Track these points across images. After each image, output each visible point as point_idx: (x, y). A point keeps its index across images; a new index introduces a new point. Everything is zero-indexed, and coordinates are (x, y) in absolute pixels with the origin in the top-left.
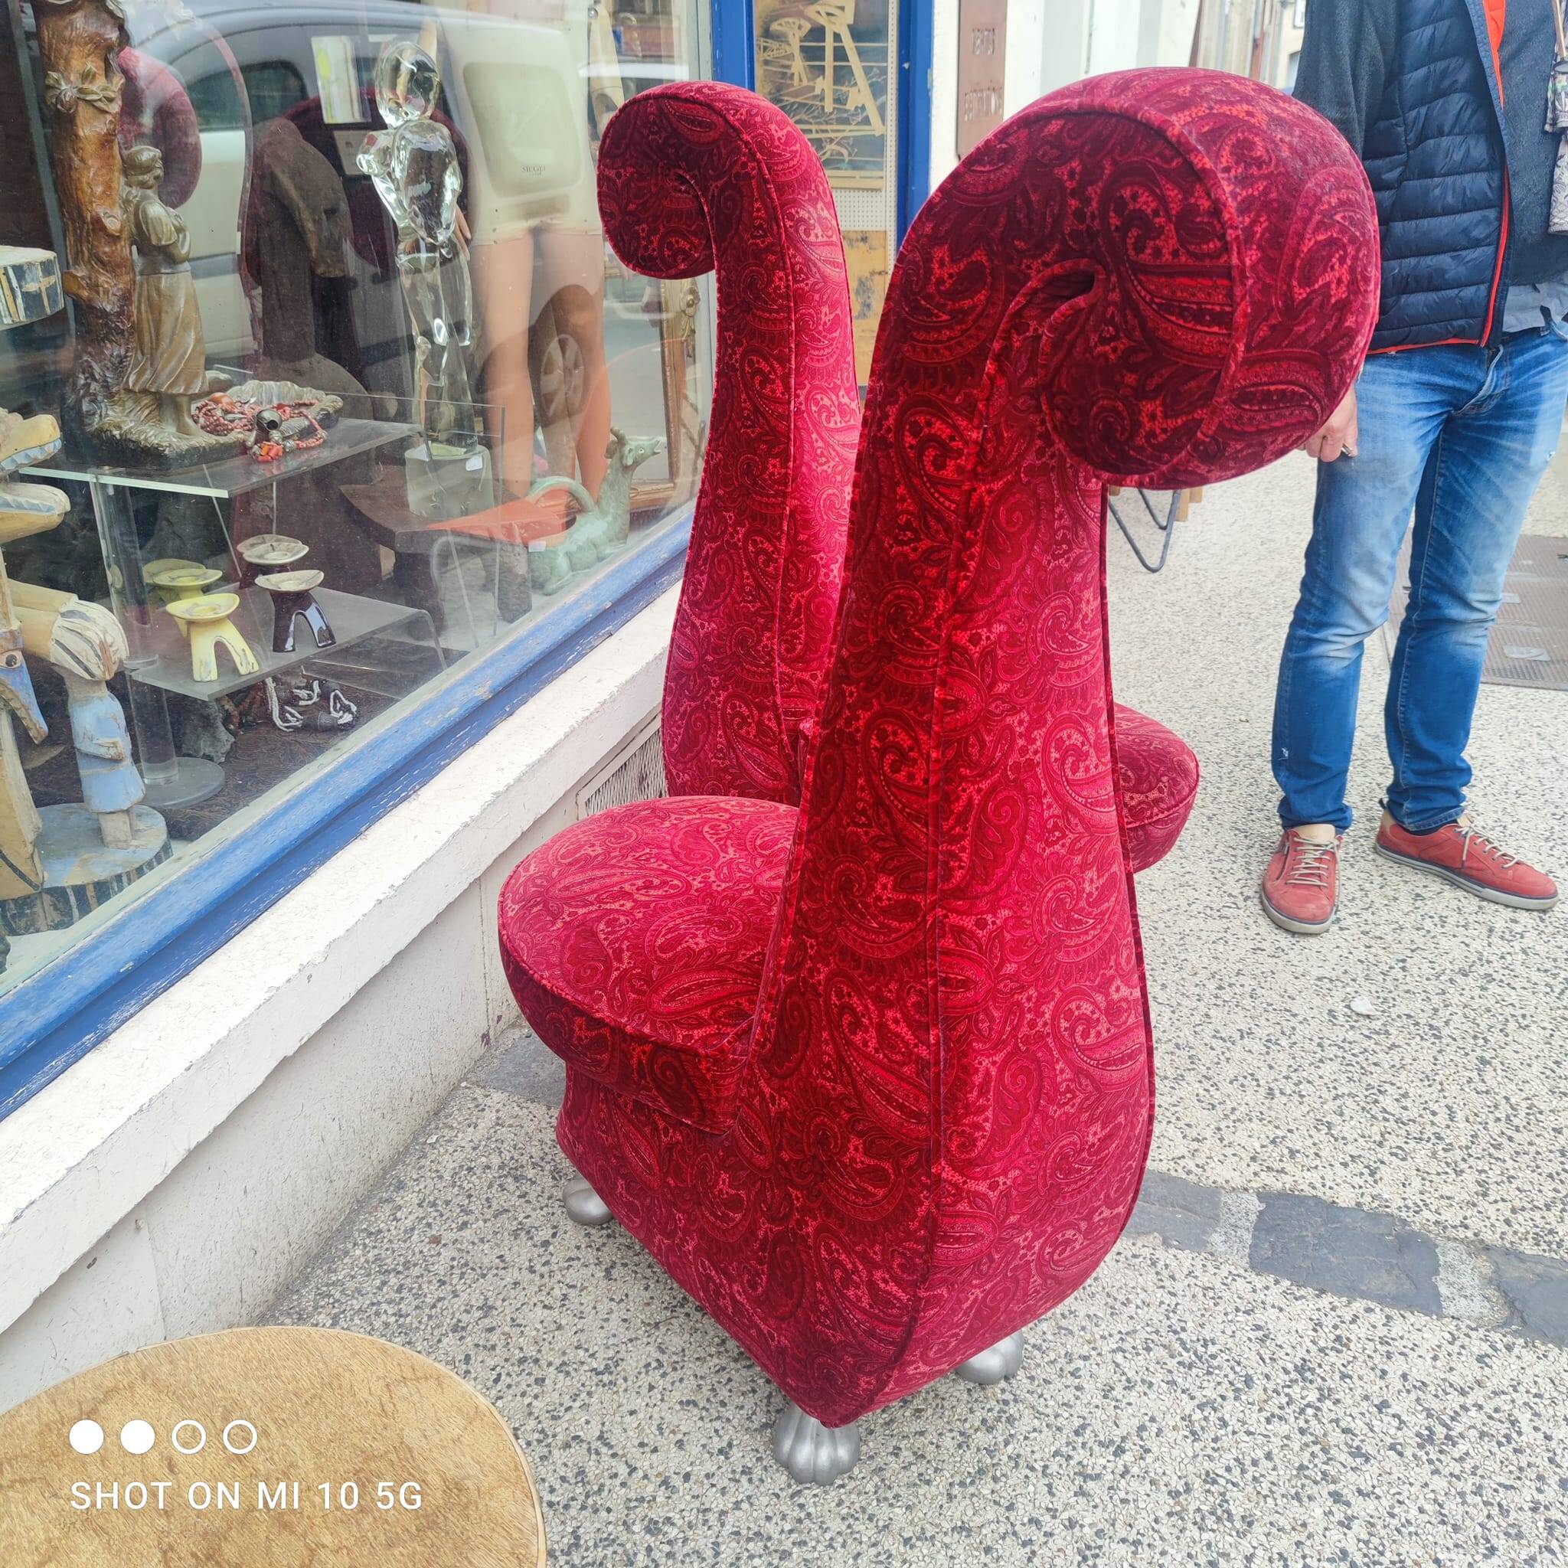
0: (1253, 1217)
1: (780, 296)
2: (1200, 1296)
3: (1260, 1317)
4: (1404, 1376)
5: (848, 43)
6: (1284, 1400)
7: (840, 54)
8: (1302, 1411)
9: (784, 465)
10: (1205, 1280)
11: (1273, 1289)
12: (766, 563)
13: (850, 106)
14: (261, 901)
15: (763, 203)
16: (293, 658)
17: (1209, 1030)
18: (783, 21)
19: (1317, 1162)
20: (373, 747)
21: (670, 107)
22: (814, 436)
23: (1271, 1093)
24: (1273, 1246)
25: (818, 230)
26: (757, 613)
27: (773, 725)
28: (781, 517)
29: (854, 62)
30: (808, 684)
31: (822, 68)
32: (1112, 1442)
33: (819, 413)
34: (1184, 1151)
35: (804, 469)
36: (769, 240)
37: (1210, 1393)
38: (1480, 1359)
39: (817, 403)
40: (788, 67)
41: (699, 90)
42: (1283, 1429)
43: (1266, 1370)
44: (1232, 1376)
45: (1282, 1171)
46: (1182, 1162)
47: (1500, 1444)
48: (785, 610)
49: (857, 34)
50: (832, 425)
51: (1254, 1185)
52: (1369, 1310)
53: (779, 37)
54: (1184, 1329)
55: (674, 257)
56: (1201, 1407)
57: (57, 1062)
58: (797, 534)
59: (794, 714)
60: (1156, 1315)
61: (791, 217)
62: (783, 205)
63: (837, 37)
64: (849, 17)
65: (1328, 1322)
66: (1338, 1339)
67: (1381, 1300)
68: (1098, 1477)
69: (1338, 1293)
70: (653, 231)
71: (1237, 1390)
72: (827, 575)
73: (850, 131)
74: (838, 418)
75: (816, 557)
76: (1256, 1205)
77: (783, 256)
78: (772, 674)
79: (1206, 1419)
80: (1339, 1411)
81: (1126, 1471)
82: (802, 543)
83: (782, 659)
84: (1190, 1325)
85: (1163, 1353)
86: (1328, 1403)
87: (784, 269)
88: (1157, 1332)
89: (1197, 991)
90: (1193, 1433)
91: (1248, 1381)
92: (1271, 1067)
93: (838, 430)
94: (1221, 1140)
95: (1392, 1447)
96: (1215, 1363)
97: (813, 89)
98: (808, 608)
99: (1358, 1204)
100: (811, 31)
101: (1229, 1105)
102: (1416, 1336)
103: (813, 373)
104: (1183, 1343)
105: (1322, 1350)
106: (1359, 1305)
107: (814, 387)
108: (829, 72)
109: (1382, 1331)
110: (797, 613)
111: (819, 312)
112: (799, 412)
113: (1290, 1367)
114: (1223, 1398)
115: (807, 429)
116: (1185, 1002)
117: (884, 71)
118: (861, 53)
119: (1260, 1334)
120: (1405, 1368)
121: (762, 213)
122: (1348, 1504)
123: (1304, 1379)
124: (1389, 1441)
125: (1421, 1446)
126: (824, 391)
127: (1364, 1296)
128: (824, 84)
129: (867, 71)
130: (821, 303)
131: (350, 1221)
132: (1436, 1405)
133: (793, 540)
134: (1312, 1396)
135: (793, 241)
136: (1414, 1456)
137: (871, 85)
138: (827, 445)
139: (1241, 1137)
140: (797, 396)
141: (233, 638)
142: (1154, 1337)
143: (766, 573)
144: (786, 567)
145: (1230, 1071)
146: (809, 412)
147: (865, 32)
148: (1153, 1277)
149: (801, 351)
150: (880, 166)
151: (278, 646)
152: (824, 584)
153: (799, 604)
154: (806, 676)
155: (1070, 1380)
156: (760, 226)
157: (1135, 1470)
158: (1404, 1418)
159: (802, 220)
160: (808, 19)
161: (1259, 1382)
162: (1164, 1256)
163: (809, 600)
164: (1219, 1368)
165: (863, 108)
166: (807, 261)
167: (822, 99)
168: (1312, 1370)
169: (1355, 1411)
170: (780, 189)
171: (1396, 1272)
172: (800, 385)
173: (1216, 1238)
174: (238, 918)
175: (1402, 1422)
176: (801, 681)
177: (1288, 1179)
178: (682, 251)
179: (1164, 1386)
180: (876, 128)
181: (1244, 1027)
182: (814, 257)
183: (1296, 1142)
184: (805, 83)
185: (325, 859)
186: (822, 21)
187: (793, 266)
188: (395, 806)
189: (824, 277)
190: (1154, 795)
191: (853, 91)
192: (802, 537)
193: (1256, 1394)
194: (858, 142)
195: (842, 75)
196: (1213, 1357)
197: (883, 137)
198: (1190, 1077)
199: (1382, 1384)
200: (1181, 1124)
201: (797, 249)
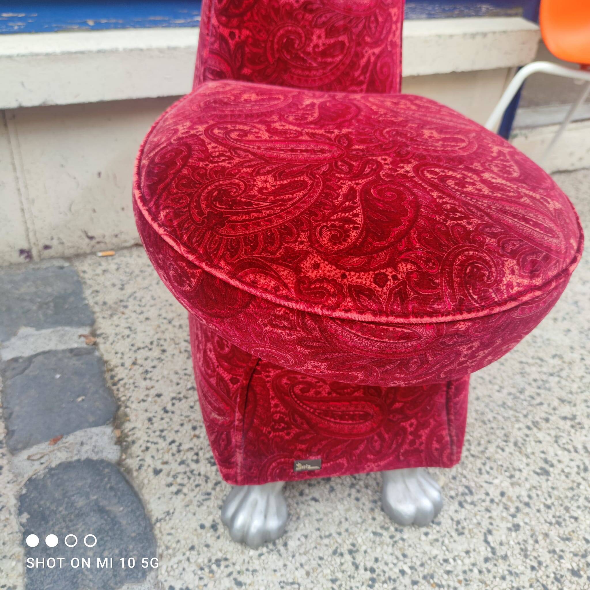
30: (226, 43)
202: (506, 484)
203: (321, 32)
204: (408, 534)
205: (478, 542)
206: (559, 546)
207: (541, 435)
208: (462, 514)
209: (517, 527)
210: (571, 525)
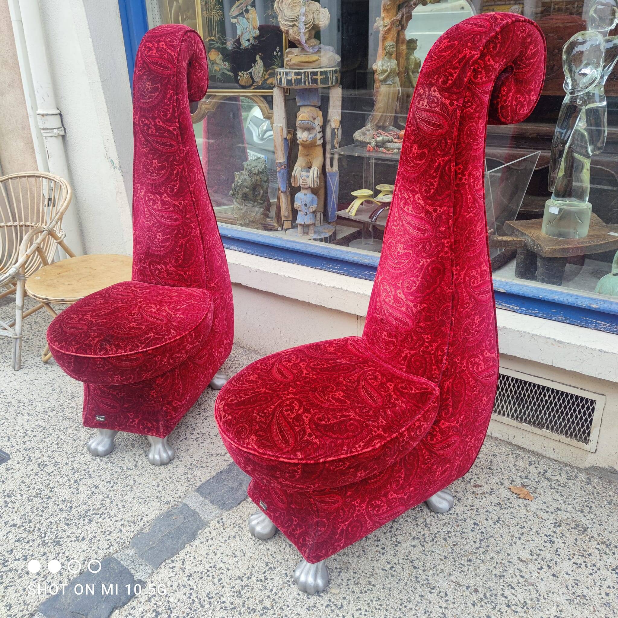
0: (133, 571)
2: (109, 529)
3: (87, 541)
24: (113, 569)
34: (186, 567)
38: (10, 606)
42: (45, 525)
45: (149, 600)
46: (180, 562)
50: (405, 209)
51: (149, 582)
52: (60, 582)
60: (112, 512)
69: (76, 578)
71: (68, 521)
74: (411, 208)
76: (138, 577)
79: (66, 506)
80: (36, 544)
84: (101, 520)
85: (98, 508)
86: (40, 543)
88: (106, 509)
91: (68, 525)
93: (408, 214)
95: (12, 551)
96: (82, 519)
103: (403, 177)
104: (96, 514)
105: (59, 553)
106: (65, 581)
109: (49, 579)
113: (61, 540)
119: (81, 539)
120: (30, 576)
122: (10, 527)
123: (54, 542)
124: (15, 551)
125: (4, 559)
126: (406, 190)
132: (10, 575)
134: (47, 540)
136: (4, 555)
148: (128, 519)
155: (108, 480)
158: (16, 562)
161: (65, 528)
162: (135, 528)
168: (55, 546)
169: (32, 548)
173: (132, 552)
175: (16, 560)
177: (143, 600)
193: (62, 525)
196: (84, 520)
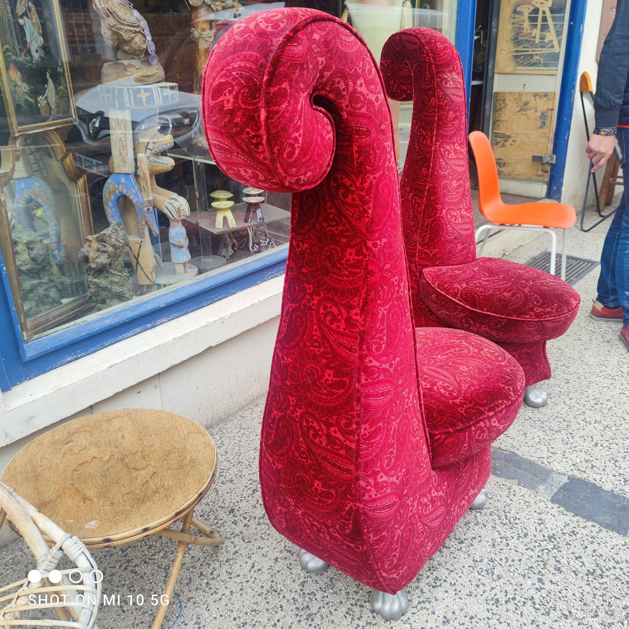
0: (561, 484)
1: (433, 107)
2: (522, 504)
3: (543, 516)
4: (594, 551)
5: (548, 15)
6: (537, 544)
7: (545, 19)
8: (543, 550)
9: (428, 170)
10: (527, 499)
11: (555, 509)
12: (418, 207)
13: (546, 40)
14: (216, 297)
15: (430, 72)
16: (250, 224)
17: (582, 417)
18: (522, 6)
19: (603, 472)
20: (268, 256)
21: (404, 37)
22: (441, 160)
23: (596, 445)
24: (564, 495)
25: (451, 83)
26: (413, 226)
27: (414, 269)
28: (425, 189)
29: (550, 22)
30: (429, 254)
31: (536, 25)
32: (460, 539)
33: (445, 151)
34: (545, 456)
35: (436, 173)
36: (430, 86)
37: (508, 534)
39: (444, 148)
40: (522, 25)
41: (414, 31)
42: (532, 553)
43: (536, 534)
44: (520, 532)
45: (585, 472)
46: (542, 459)
47: (623, 583)
48: (423, 225)
49: (552, 11)
50: (450, 157)
51: (569, 473)
52: (593, 526)
53: (520, 13)
54: (509, 512)
55: (401, 92)
56: (501, 538)
57: (138, 330)
58: (430, 197)
59: (422, 265)
60: (500, 505)
61: (440, 77)
62: (438, 73)
63: (544, 12)
64: (549, 4)
65: (572, 525)
66: (573, 532)
67: (601, 524)
68: (449, 548)
69: (583, 517)
70: (395, 83)
71: (520, 537)
72: (440, 213)
73: (545, 51)
74: (453, 154)
75: (437, 206)
76: (565, 480)
77: (435, 92)
78: (416, 249)
79: (501, 542)
80: (559, 554)
81: (461, 549)
82: (432, 200)
83: (420, 244)
84: (513, 512)
85: (497, 517)
86: (556, 551)
87: (435, 97)
88: (498, 511)
89: (585, 403)
90: (494, 545)
91: (526, 535)
92: (602, 436)
93: (453, 159)
94: (563, 455)
95: (574, 572)
96: (516, 526)
97: (531, 34)
98: (431, 225)
99: (612, 491)
100: (534, 10)
101: (575, 444)
102: (608, 539)
103: (443, 137)
104: (506, 517)
105: (564, 534)
106: (590, 524)
107: (443, 142)
108: (539, 27)
109: (594, 534)
110: (427, 227)
111: (448, 114)
112: (436, 151)
113: (546, 535)
114: (512, 537)
115: (438, 158)
116: (578, 406)
117: (562, 26)
118: (553, 19)
119: (540, 522)
120: (597, 548)
121: (429, 76)
122: (544, 584)
123: (550, 541)
124: (574, 569)
125: (587, 575)
126: (448, 144)
127: (594, 521)
128: (537, 32)
129: (555, 26)
130: (449, 110)
131: (237, 412)
132: (602, 563)
133: (428, 199)
134: (550, 547)
135: (439, 86)
136: (582, 577)
137: (556, 32)
138: (447, 164)
139: (573, 456)
140: (435, 145)
141: (229, 215)
142: (496, 512)
143: (417, 211)
144: (425, 209)
145: (582, 433)
146: (440, 152)
147: (556, 10)
148: (507, 493)
149: (439, 128)
150: (556, 65)
151: (246, 221)
152: (439, 217)
153: (428, 224)
154: (428, 251)
156: (428, 81)
157: (464, 550)
158: (585, 564)
159: (445, 79)
160: (532, 5)
161: (530, 536)
162: (515, 487)
163: (432, 222)
164: (517, 528)
165: (552, 41)
166: (445, 94)
167: (535, 38)
168: (555, 539)
169: (565, 556)
170: (437, 67)
171: (614, 516)
172: (437, 141)
173: (541, 488)
174: (207, 301)
175: (583, 565)
176: (426, 253)
177: (585, 475)
178: (404, 90)
179: (491, 528)
180: (556, 49)
181: (598, 420)
182: (448, 93)
183: (597, 463)
184: (529, 31)
185: (242, 289)
186: (538, 6)
187: (438, 96)
188: (272, 278)
189: (452, 101)
190: (549, 310)
191: (548, 34)
192: (432, 198)
193: (527, 540)
194: (548, 55)
195: (545, 28)
196: (516, 524)
197: (559, 53)
198: (563, 432)
199: (583, 551)
200: (550, 447)
201: (441, 89)
202: (559, 389)
203: (460, 245)
204: (542, 409)
205: (563, 405)
206: (587, 399)
207: (559, 373)
208: (553, 400)
209: (571, 399)
210: (587, 394)
